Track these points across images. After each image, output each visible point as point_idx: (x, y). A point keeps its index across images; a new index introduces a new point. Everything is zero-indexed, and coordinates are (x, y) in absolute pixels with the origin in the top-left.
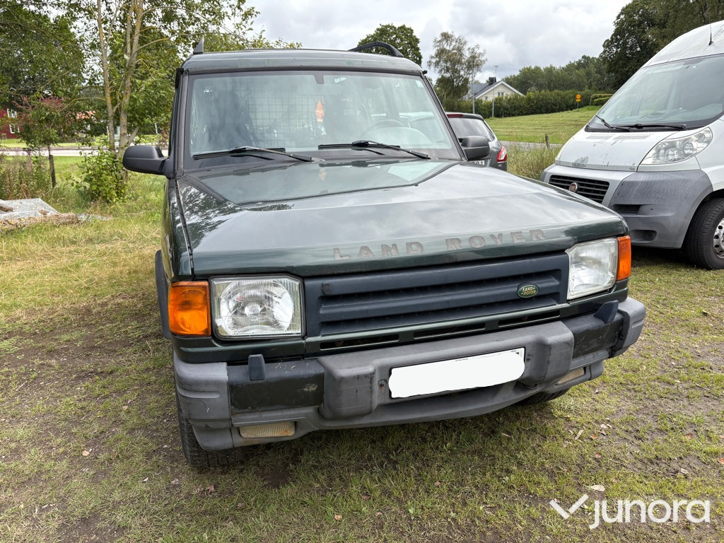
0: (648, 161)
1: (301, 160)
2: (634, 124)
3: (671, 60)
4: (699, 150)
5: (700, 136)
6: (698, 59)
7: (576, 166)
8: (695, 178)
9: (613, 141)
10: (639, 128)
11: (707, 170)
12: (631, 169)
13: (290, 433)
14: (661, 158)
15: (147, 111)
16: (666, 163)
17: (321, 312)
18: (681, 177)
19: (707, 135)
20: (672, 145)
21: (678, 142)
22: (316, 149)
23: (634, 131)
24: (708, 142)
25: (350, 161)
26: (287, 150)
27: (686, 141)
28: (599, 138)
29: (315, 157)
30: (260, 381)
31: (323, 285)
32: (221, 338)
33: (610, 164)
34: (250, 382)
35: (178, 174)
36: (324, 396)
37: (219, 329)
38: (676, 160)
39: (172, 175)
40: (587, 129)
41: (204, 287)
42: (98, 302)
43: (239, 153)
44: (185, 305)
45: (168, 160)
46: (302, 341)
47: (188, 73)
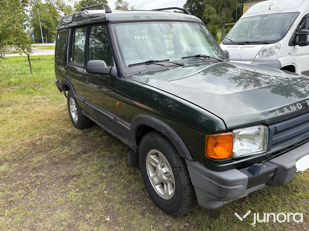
0: (257, 57)
1: (178, 65)
2: (246, 41)
3: (254, 15)
4: (277, 51)
5: (276, 47)
6: (267, 15)
8: (276, 63)
9: (240, 49)
10: (248, 43)
11: (279, 59)
12: (251, 60)
14: (261, 55)
16: (264, 57)
17: (274, 139)
18: (271, 63)
19: (279, 46)
20: (264, 51)
21: (268, 49)
22: (181, 59)
23: (247, 45)
24: (280, 48)
26: (171, 60)
27: (271, 49)
28: (234, 47)
29: (184, 63)
30: (257, 176)
31: (276, 127)
32: (235, 158)
33: (241, 58)
34: (253, 177)
35: (124, 75)
36: (275, 177)
37: (234, 154)
38: (268, 56)
39: (116, 75)
40: (223, 44)
41: (231, 135)
42: (35, 138)
43: (150, 62)
44: (216, 144)
45: (113, 68)
46: (265, 154)
47: (112, 22)
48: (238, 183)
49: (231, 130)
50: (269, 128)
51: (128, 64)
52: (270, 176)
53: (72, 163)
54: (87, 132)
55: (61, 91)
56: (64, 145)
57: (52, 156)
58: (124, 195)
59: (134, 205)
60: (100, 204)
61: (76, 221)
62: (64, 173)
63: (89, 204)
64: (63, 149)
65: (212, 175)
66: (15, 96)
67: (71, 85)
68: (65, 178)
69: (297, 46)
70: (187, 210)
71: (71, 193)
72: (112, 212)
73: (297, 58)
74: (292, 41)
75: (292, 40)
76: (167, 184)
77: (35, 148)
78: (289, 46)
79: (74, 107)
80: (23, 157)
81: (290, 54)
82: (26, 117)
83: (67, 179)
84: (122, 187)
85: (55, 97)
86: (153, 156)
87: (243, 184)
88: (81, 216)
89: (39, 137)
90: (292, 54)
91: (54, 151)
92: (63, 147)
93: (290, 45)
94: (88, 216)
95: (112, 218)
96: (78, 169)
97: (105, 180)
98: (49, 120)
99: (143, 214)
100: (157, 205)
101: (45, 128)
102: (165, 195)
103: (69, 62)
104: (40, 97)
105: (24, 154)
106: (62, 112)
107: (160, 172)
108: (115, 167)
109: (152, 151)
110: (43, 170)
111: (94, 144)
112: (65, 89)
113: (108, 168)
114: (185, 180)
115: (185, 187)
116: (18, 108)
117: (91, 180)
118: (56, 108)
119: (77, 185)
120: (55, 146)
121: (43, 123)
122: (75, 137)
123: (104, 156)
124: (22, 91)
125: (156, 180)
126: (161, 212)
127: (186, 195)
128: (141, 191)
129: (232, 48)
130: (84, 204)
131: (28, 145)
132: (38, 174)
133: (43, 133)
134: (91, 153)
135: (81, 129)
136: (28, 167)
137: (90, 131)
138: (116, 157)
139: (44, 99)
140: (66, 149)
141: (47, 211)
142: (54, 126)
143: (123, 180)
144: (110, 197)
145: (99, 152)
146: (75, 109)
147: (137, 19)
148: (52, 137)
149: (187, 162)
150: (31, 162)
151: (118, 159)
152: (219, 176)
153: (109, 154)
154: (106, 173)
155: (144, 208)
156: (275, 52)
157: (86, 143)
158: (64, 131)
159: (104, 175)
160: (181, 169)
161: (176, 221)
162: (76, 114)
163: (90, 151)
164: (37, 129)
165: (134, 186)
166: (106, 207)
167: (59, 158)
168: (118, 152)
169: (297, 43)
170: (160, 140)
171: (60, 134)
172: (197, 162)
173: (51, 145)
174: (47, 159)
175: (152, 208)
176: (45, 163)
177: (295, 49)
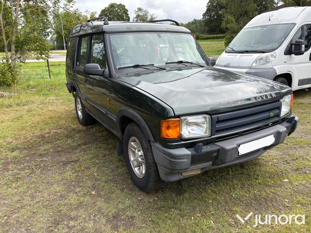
0: (254, 65)
1: (161, 69)
2: (245, 50)
3: (255, 26)
4: (272, 60)
5: (272, 55)
6: (266, 26)
7: (225, 66)
8: (271, 70)
9: (239, 57)
10: (247, 52)
11: (274, 67)
12: (248, 68)
13: (199, 172)
14: (258, 63)
15: (24, 43)
16: (260, 65)
17: (217, 126)
18: (266, 70)
19: (274, 55)
20: (261, 59)
21: (264, 58)
22: (165, 64)
23: (246, 53)
24: (275, 57)
25: (176, 69)
26: (155, 65)
27: (267, 57)
29: (167, 67)
30: (200, 153)
31: (218, 117)
32: (183, 139)
33: (240, 66)
34: (197, 154)
35: (114, 76)
36: (219, 157)
37: (183, 135)
38: (264, 64)
39: (108, 76)
40: (226, 52)
41: (179, 121)
42: (45, 132)
43: (137, 66)
44: (168, 128)
45: (106, 70)
46: (210, 138)
47: (107, 33)
48: (183, 157)
49: (179, 116)
50: (211, 117)
51: (118, 67)
52: (213, 155)
53: (73, 152)
54: (90, 128)
55: (70, 92)
56: (68, 138)
57: (56, 146)
58: (111, 176)
59: (117, 184)
60: (89, 182)
61: (68, 193)
62: (64, 159)
63: (81, 182)
64: (67, 141)
65: (165, 151)
66: (32, 97)
67: (77, 85)
68: (64, 163)
69: (293, 55)
70: (154, 185)
71: (67, 173)
72: (98, 188)
73: (293, 66)
74: (288, 51)
75: (288, 49)
76: (142, 165)
77: (43, 140)
78: (285, 55)
79: (80, 106)
80: (32, 146)
81: (285, 62)
82: (39, 115)
83: (65, 164)
84: (110, 170)
85: (67, 99)
86: (133, 143)
87: (187, 158)
88: (72, 190)
89: (48, 131)
90: (288, 63)
91: (59, 142)
92: (67, 139)
93: (286, 53)
94: (78, 189)
95: (97, 192)
96: (77, 157)
97: (97, 166)
98: (59, 117)
99: (122, 190)
100: (135, 184)
101: (54, 124)
102: (140, 175)
103: (76, 66)
104: (54, 98)
105: (34, 144)
106: (71, 111)
107: (137, 155)
108: (108, 156)
109: (132, 138)
110: (48, 156)
111: (94, 138)
112: (73, 90)
113: (102, 157)
114: (151, 159)
115: (151, 165)
116: (34, 106)
117: (86, 165)
118: (67, 108)
119: (74, 168)
120: (60, 138)
121: (53, 120)
122: (79, 131)
123: (101, 148)
124: (39, 92)
125: (135, 163)
126: (138, 189)
127: (152, 171)
128: (125, 174)
129: (232, 57)
130: (76, 182)
131: (38, 137)
132: (43, 159)
133: (52, 128)
134: (90, 145)
135: (85, 125)
136: (35, 153)
137: (92, 128)
138: (111, 148)
139: (57, 100)
140: (70, 141)
141: (46, 185)
142: (62, 122)
143: (112, 166)
144: (99, 177)
145: (97, 144)
146: (80, 107)
147: (129, 30)
148: (59, 131)
149: (152, 144)
150: (39, 150)
151: (112, 150)
152: (170, 152)
153: (105, 146)
154: (99, 160)
155: (124, 186)
156: (270, 61)
157: (88, 137)
158: (70, 126)
159: (97, 161)
160: (148, 150)
161: (148, 196)
162: (81, 112)
163: (89, 143)
164: (47, 124)
165: (120, 170)
166: (93, 184)
167: (62, 148)
168: (114, 145)
169: (293, 52)
170: (136, 128)
171: (66, 129)
172: (157, 143)
173: (57, 137)
174: (52, 148)
175: (131, 186)
176: (50, 151)
177: (291, 58)
